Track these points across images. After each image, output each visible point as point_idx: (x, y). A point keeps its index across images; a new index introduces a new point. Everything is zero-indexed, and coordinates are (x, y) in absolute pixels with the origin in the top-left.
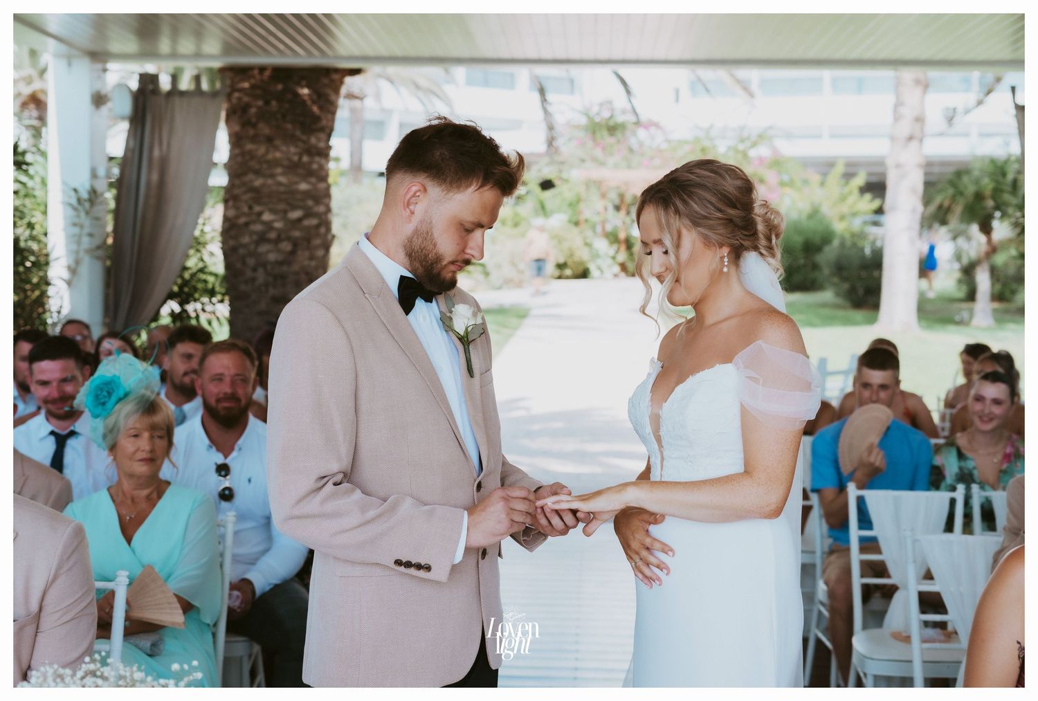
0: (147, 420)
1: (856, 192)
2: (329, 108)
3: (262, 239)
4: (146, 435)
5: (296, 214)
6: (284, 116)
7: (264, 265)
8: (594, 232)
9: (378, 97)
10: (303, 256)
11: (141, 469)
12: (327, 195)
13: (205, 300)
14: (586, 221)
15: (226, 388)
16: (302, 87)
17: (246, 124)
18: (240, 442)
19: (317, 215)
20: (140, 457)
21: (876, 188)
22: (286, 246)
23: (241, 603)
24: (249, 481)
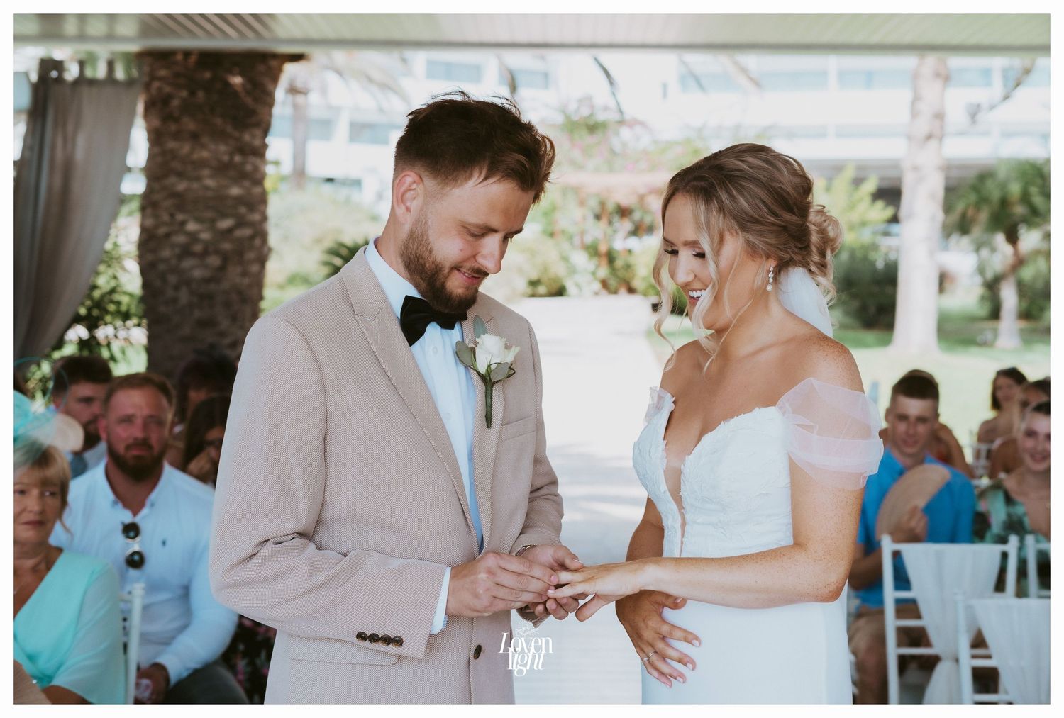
1: (868, 199)
2: (267, 100)
3: (186, 252)
4: (35, 492)
5: (225, 224)
6: (212, 109)
7: (188, 282)
8: (572, 244)
10: (234, 272)
11: (27, 533)
12: (263, 200)
13: (119, 323)
14: (563, 232)
15: (137, 432)
16: (234, 75)
17: (168, 118)
18: (153, 496)
19: (251, 224)
20: (27, 520)
21: (890, 194)
22: (214, 261)
23: (152, 694)
24: (164, 543)
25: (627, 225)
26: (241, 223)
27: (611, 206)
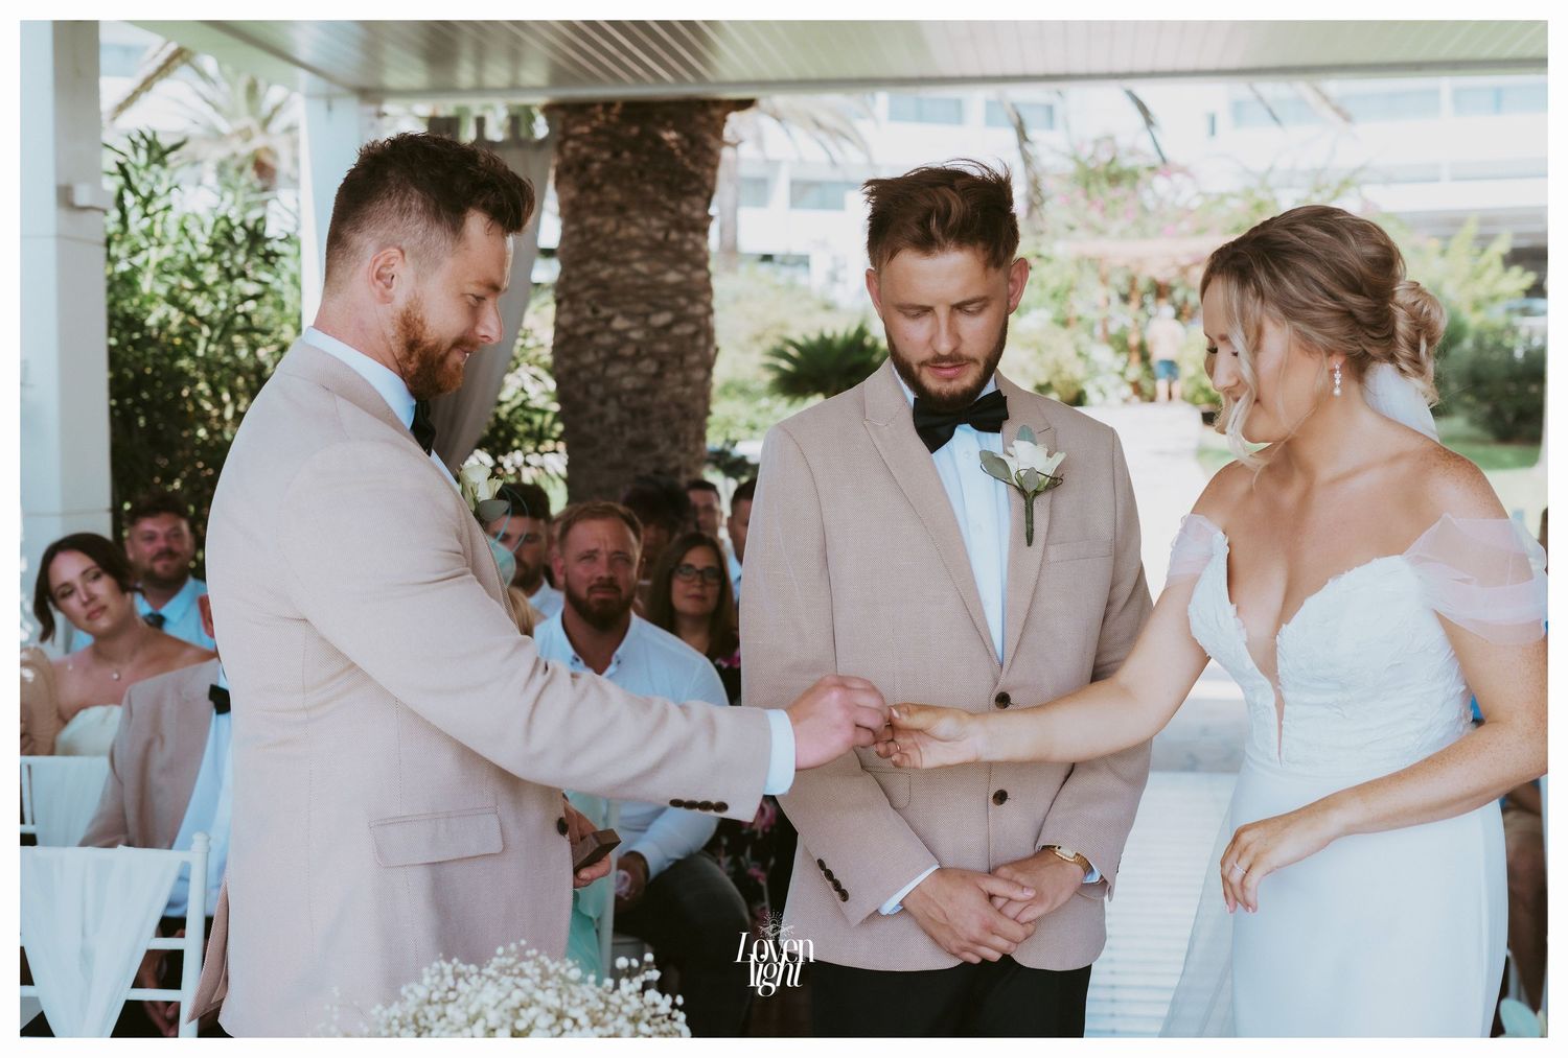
1: (1497, 264)
2: (708, 160)
3: (613, 356)
5: (662, 319)
6: (641, 174)
7: (617, 395)
8: (1092, 336)
9: (759, 140)
10: (673, 379)
12: (707, 289)
13: (529, 447)
14: (1079, 319)
15: (601, 571)
16: (668, 130)
17: (586, 187)
18: (619, 651)
19: (694, 319)
21: (1531, 257)
22: (649, 366)
23: (631, 888)
26: (681, 318)
27: (1143, 284)
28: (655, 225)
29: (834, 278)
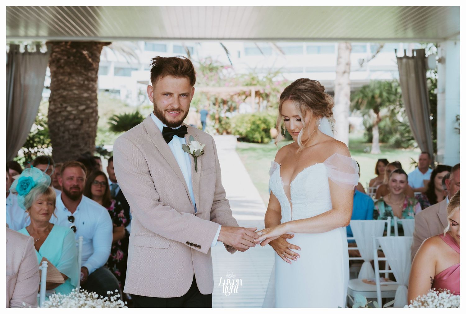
0: (46, 197)
2: (96, 59)
3: (67, 118)
4: (45, 203)
5: (82, 107)
6: (76, 64)
7: (68, 130)
10: (85, 127)
11: (42, 218)
12: (96, 99)
13: (39, 146)
15: (74, 183)
16: (85, 51)
17: (59, 67)
18: (79, 206)
19: (92, 108)
20: (42, 213)
22: (78, 122)
23: (84, 277)
24: (83, 223)
25: (226, 107)
26: (88, 107)
27: (219, 100)
28: (81, 79)
29: (127, 97)
